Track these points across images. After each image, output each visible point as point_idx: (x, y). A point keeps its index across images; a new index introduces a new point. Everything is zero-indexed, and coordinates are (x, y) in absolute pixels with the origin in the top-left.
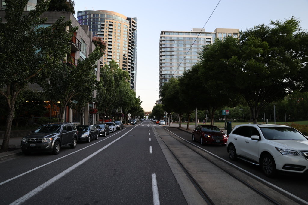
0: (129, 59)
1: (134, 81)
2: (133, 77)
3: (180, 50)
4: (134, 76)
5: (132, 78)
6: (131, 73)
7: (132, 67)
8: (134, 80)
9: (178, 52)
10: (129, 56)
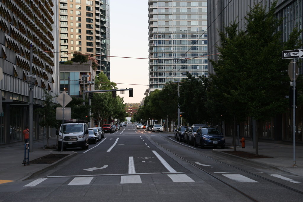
0: (97, 20)
1: (106, 58)
2: (104, 51)
3: (183, 12)
4: (106, 50)
5: (103, 54)
6: (101, 44)
7: (102, 33)
8: (106, 55)
9: (178, 14)
10: (97, 15)
